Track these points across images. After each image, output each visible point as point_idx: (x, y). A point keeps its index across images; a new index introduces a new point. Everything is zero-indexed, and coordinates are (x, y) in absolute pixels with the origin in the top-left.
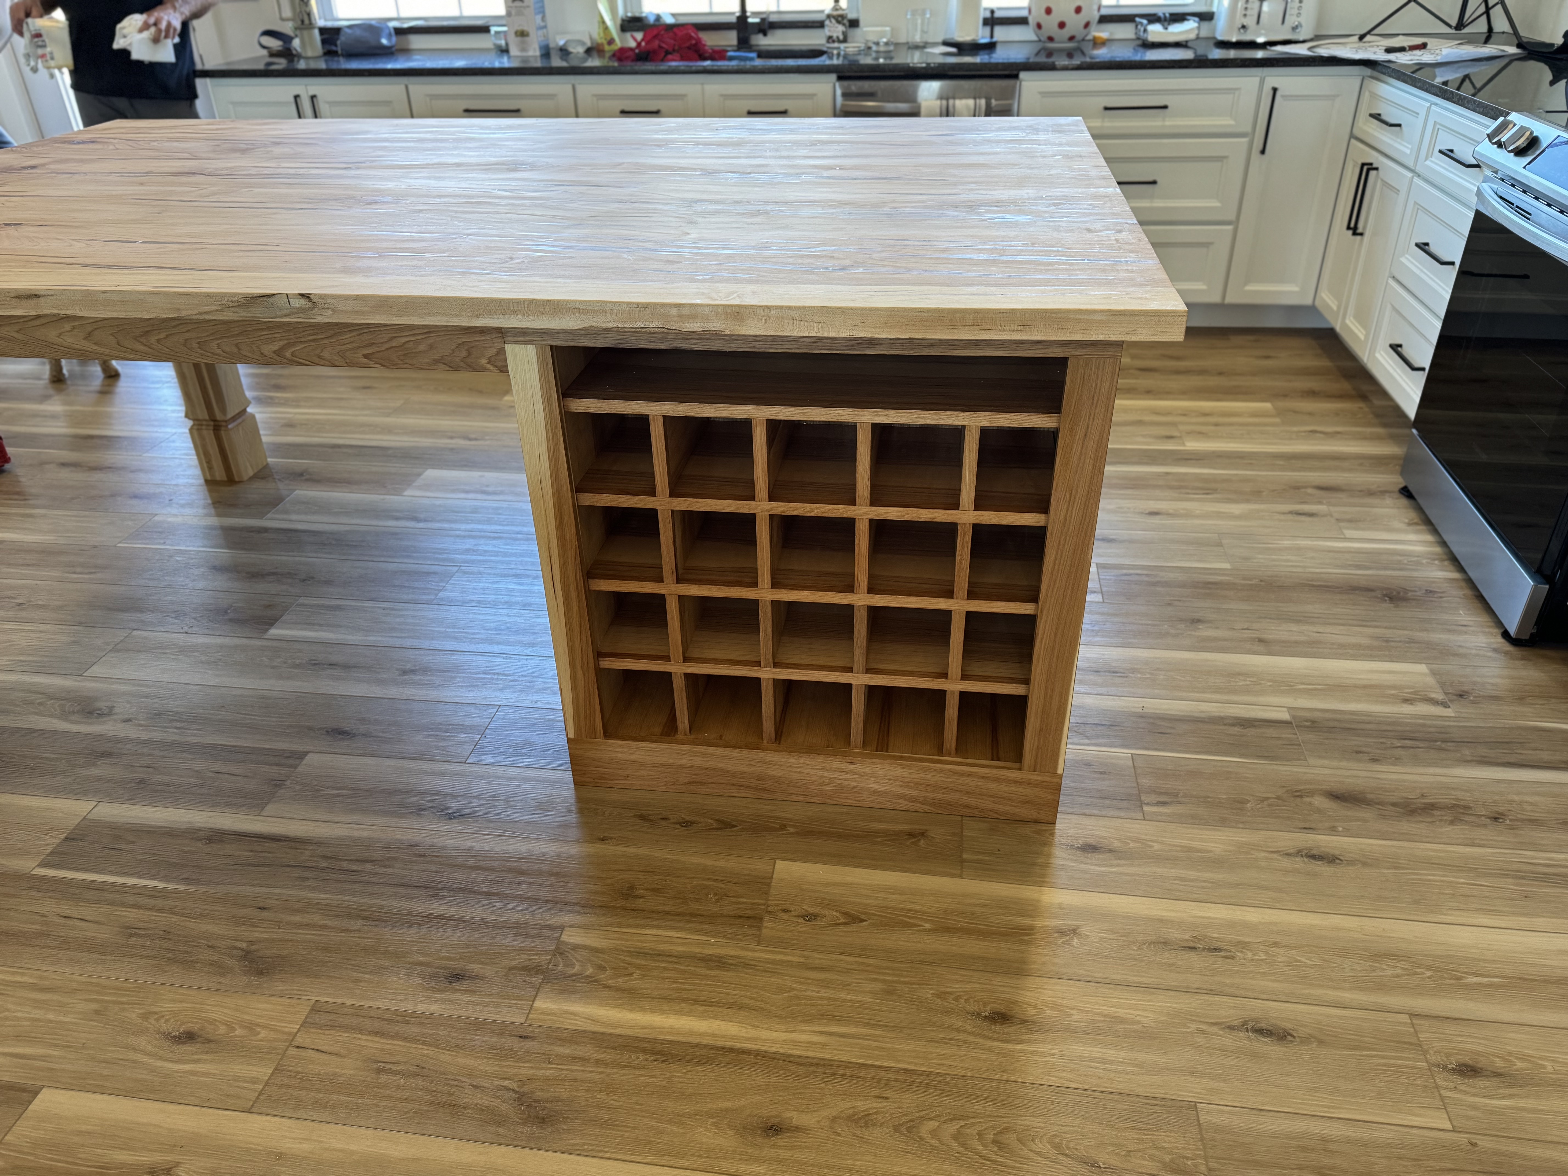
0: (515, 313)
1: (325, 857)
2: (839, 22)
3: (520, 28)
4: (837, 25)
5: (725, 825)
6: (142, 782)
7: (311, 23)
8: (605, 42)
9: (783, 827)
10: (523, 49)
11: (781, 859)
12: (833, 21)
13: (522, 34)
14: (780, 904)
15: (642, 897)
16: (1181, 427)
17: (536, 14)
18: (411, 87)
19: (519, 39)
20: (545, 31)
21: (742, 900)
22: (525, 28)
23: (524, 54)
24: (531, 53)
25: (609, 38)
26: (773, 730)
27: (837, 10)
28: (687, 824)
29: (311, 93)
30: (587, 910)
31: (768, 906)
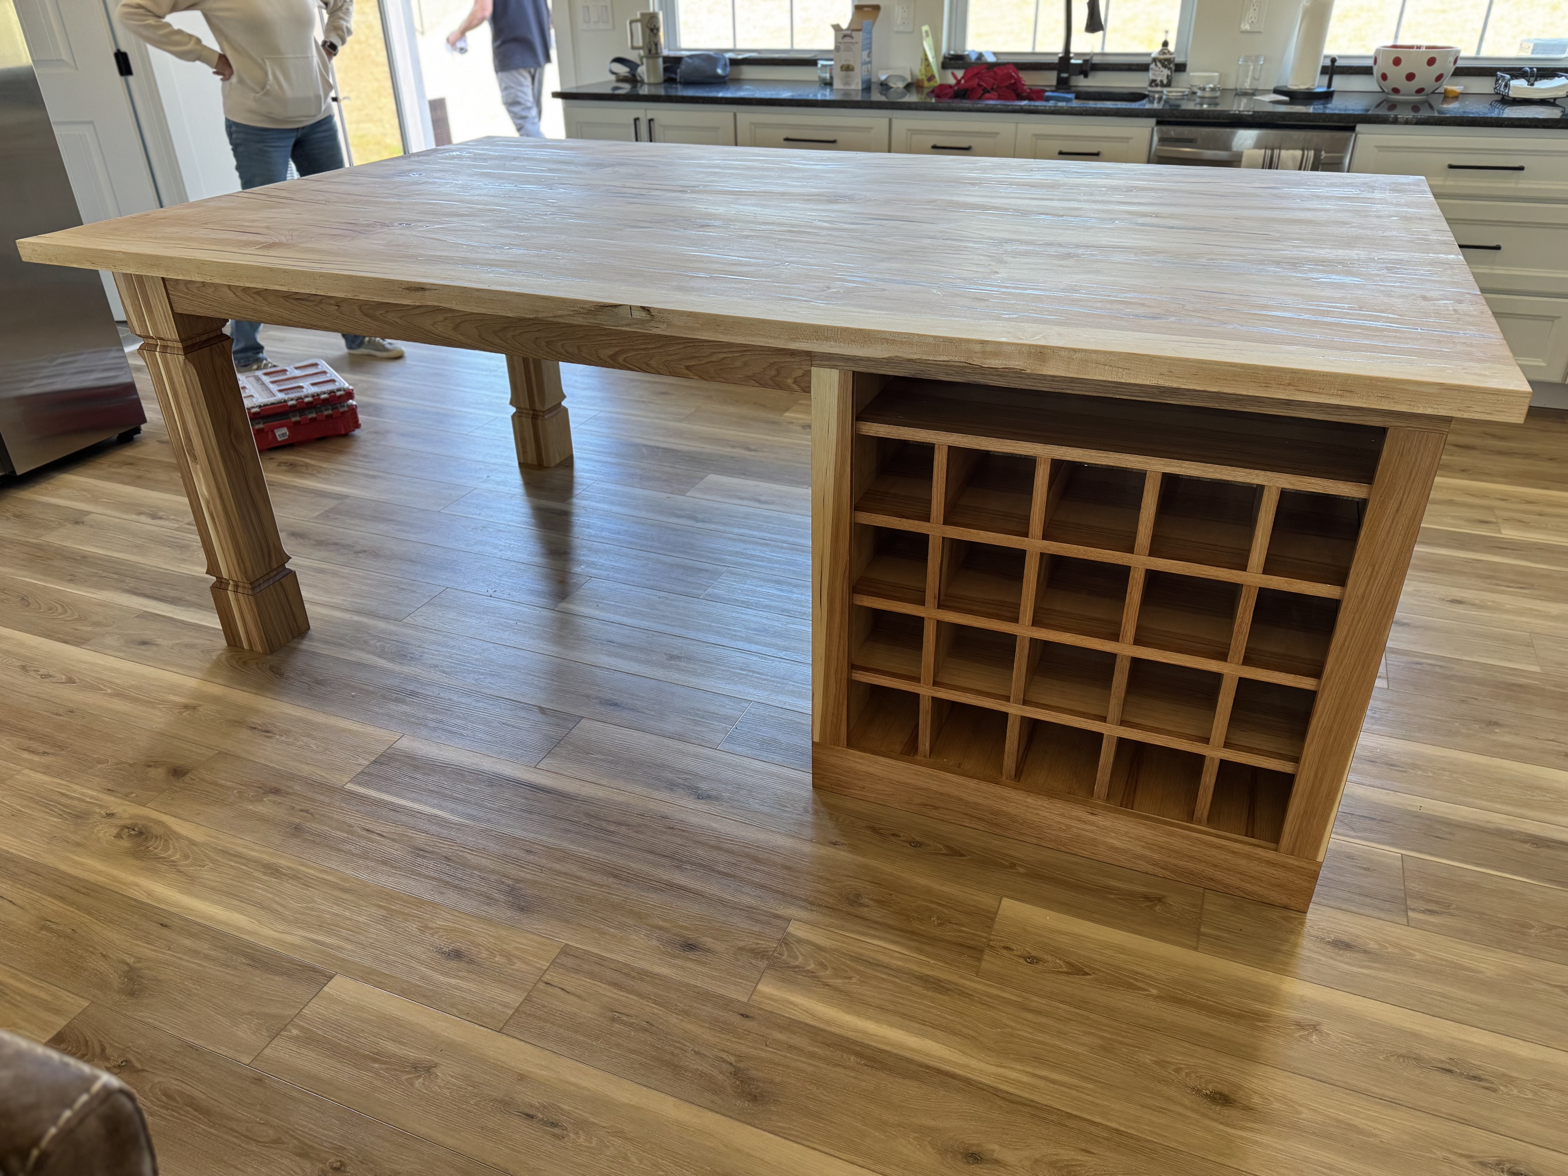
0: (827, 339)
1: (587, 815)
2: (1164, 66)
3: (846, 63)
4: (1162, 69)
5: (955, 853)
7: (657, 53)
8: (925, 79)
9: (1013, 865)
10: (847, 83)
11: (1007, 897)
12: (1159, 64)
13: (847, 68)
14: (1002, 941)
15: (868, 906)
16: (1498, 513)
17: (863, 50)
18: (739, 115)
19: (844, 73)
20: (869, 66)
21: (964, 929)
22: (851, 63)
23: (847, 87)
24: (853, 87)
25: (929, 75)
26: (1014, 766)
27: (1164, 53)
28: (916, 844)
29: (649, 117)
30: (814, 908)
31: (990, 940)
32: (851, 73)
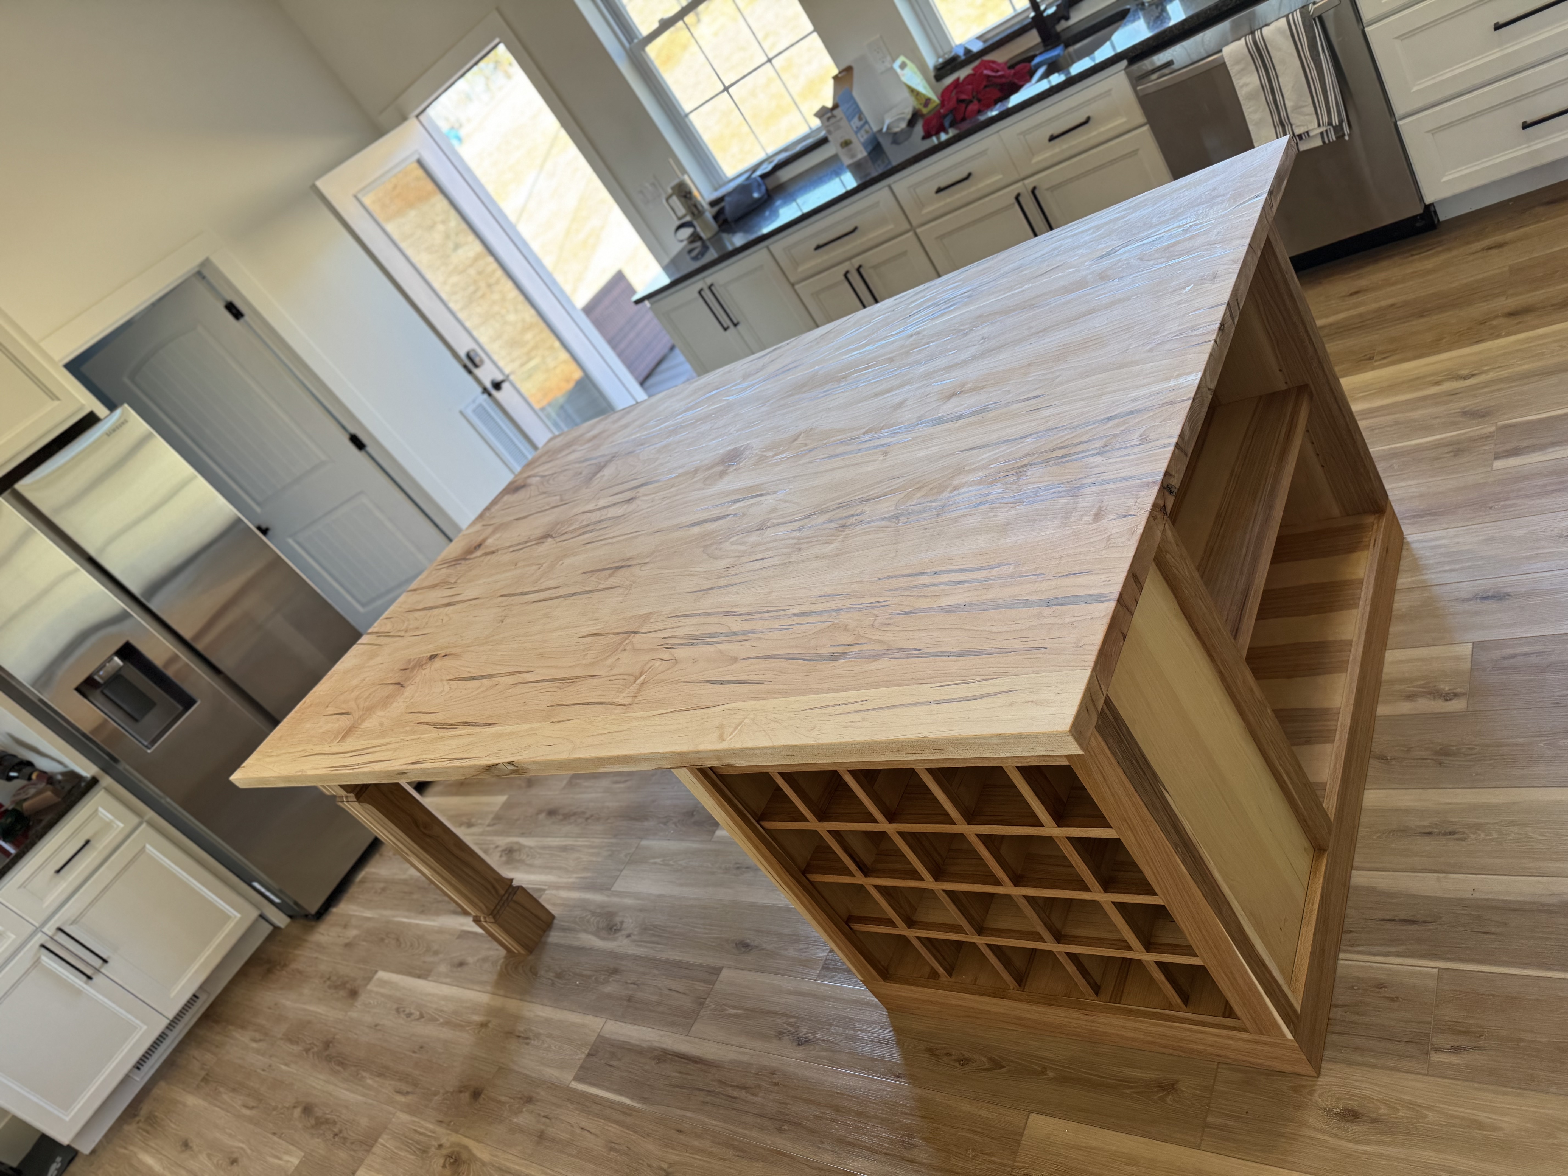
1: (720, 1082)
3: (842, 140)
5: (996, 1064)
6: (630, 999)
7: (698, 209)
8: (922, 106)
9: (1045, 1069)
10: (853, 156)
11: (1033, 1112)
13: (846, 144)
14: (1024, 1168)
15: (918, 1146)
17: (850, 120)
18: (772, 247)
19: (846, 149)
20: (867, 127)
21: (993, 1159)
22: (847, 138)
23: (855, 159)
24: (859, 157)
25: (923, 101)
28: (964, 1061)
29: (710, 284)
30: (876, 1157)
31: (1014, 1169)
32: (852, 146)
